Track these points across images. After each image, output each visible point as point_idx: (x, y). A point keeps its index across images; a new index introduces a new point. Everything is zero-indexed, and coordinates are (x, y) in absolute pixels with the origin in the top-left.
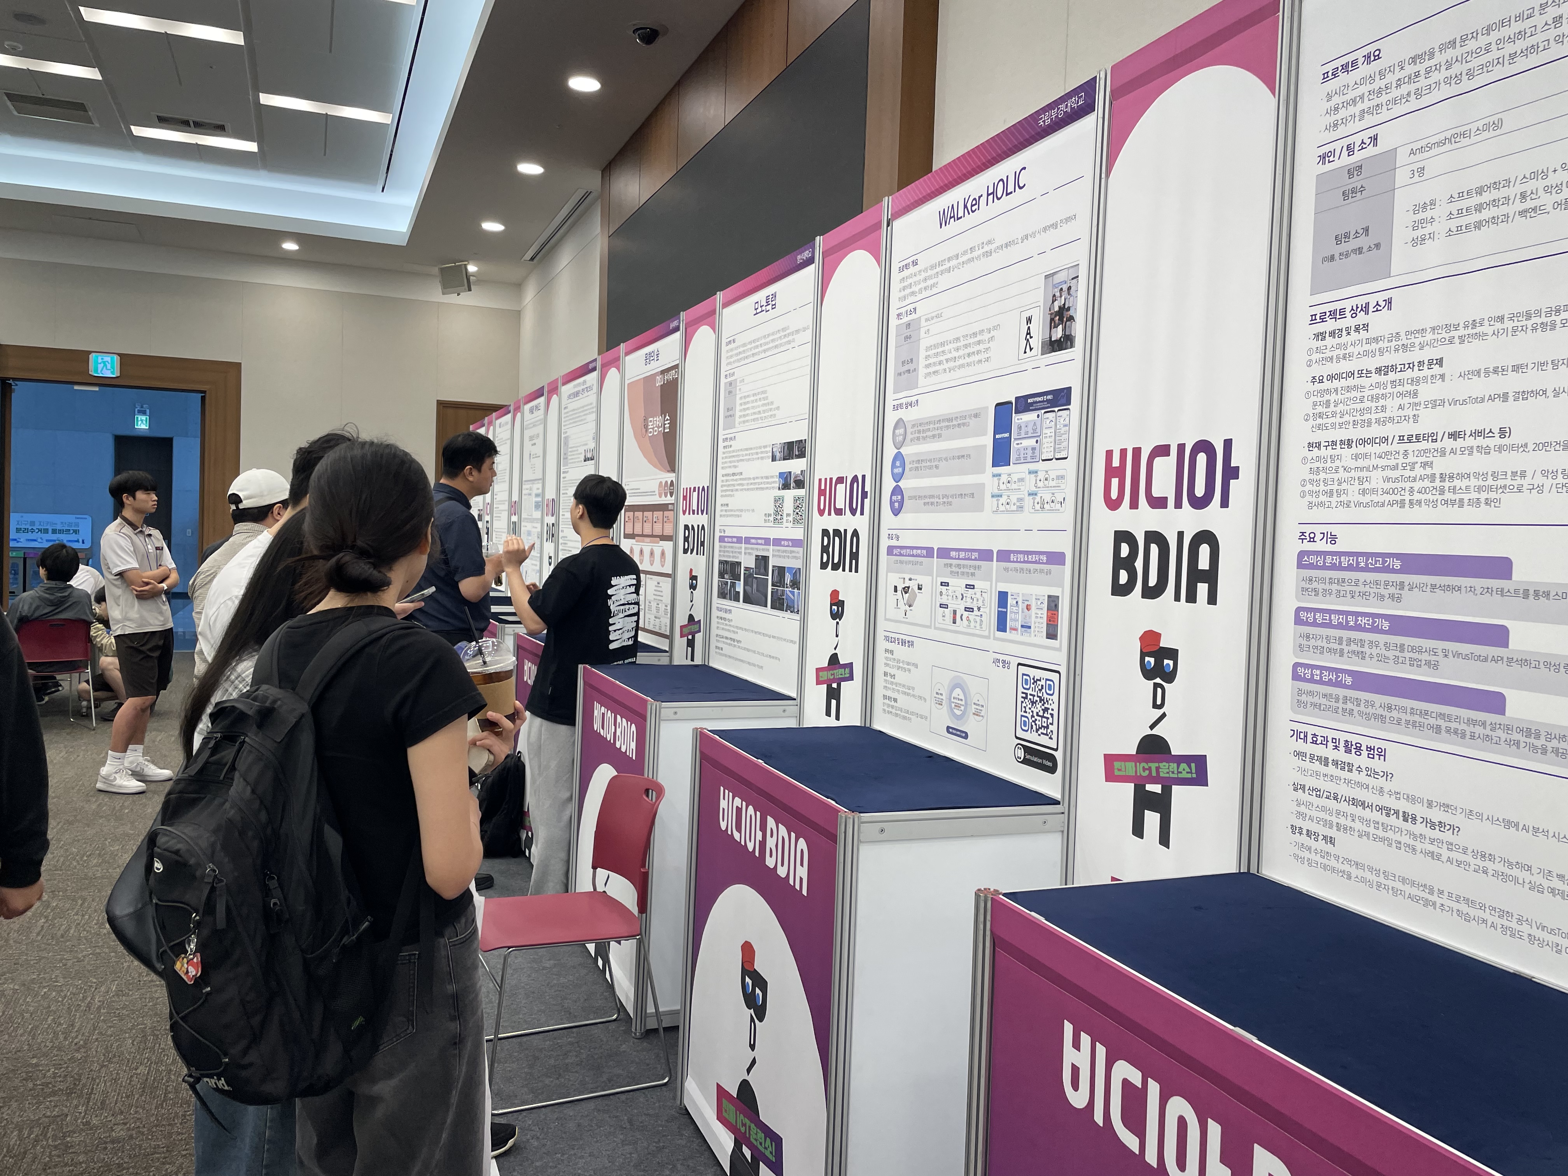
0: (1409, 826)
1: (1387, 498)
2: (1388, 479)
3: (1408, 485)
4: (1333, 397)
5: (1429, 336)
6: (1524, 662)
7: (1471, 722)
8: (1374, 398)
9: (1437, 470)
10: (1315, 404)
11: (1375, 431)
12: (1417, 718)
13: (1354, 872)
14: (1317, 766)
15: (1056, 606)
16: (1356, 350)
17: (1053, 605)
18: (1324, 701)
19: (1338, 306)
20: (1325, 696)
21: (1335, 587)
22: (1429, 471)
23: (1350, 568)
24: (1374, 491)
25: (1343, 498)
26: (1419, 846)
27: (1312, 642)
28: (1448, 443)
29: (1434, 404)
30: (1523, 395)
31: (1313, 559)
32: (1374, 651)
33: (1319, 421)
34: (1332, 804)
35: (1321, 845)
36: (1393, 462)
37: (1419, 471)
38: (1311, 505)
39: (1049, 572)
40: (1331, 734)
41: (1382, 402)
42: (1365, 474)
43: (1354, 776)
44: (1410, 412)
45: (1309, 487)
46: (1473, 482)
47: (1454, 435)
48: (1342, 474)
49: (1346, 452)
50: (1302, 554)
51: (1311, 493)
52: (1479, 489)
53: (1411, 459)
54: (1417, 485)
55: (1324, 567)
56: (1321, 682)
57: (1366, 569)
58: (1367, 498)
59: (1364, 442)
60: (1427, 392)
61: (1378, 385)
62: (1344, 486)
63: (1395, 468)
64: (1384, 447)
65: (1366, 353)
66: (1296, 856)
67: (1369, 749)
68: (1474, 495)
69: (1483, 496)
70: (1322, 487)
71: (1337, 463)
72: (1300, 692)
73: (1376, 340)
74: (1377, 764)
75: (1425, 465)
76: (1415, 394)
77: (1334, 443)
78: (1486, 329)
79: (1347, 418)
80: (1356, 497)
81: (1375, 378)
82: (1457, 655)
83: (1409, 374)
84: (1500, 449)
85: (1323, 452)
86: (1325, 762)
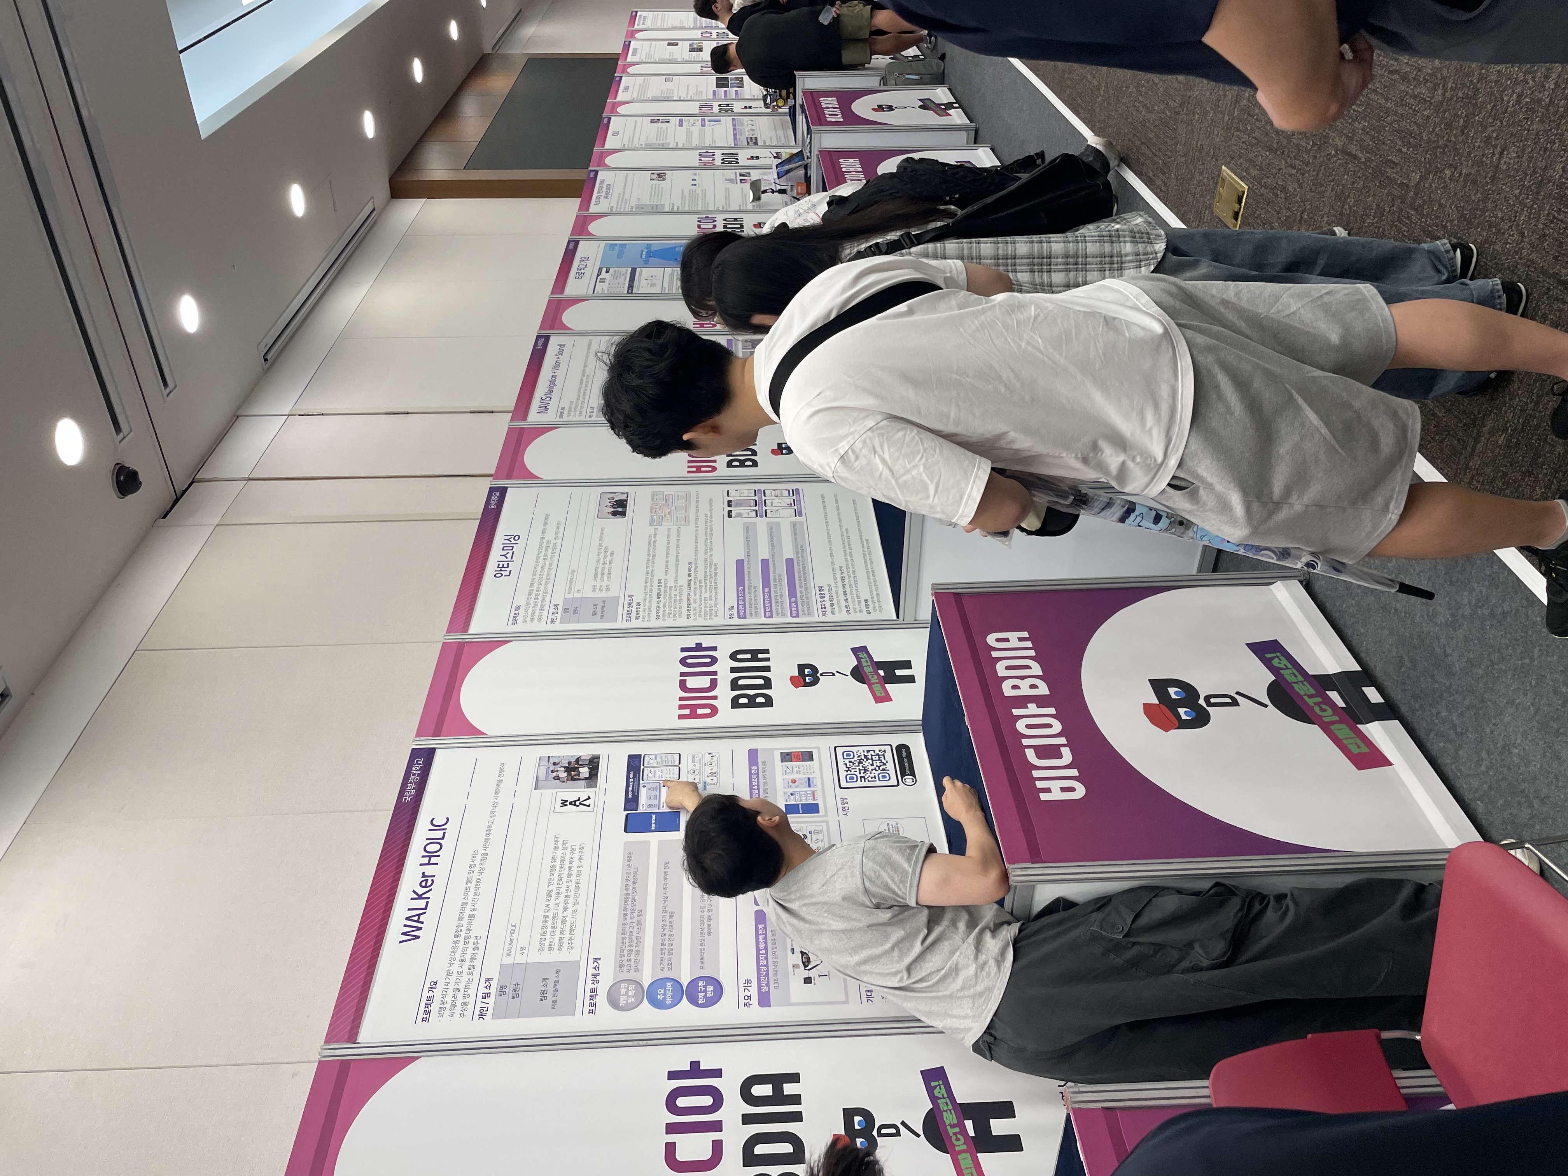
0: (846, 578)
1: (713, 591)
2: (706, 592)
3: (708, 587)
4: (667, 612)
5: (649, 584)
6: (773, 555)
7: (798, 565)
8: (670, 598)
9: (703, 579)
10: (669, 617)
11: (685, 597)
12: (802, 579)
13: (875, 592)
14: (836, 606)
15: (788, 754)
16: (647, 604)
17: (787, 757)
18: (805, 606)
19: (625, 612)
20: (803, 606)
21: (753, 606)
22: (703, 581)
23: (744, 600)
24: (710, 596)
25: (713, 605)
26: (852, 575)
27: (780, 611)
28: (692, 577)
29: (676, 581)
30: (677, 560)
31: (741, 613)
32: (779, 592)
33: (677, 615)
34: (850, 600)
35: (870, 603)
36: (699, 591)
37: (703, 584)
38: (716, 616)
39: (764, 763)
40: (819, 604)
41: (673, 596)
42: (703, 599)
43: (834, 594)
44: (678, 588)
45: (708, 617)
46: (708, 570)
47: (689, 575)
48: (703, 606)
49: (693, 605)
50: (739, 617)
51: (710, 616)
52: (711, 568)
53: (698, 586)
54: (708, 584)
55: (745, 610)
56: (797, 608)
57: (744, 596)
58: (714, 599)
59: (689, 600)
60: (671, 583)
61: (665, 597)
62: (708, 605)
63: (701, 591)
64: (692, 594)
65: (650, 602)
66: (881, 611)
67: (820, 591)
68: (713, 570)
69: (713, 567)
70: (708, 613)
71: (697, 608)
72: (804, 614)
73: (645, 599)
74: (826, 588)
75: (700, 582)
76: (671, 588)
77: (688, 610)
78: (650, 570)
79: (677, 606)
80: (713, 602)
81: (662, 599)
82: (774, 570)
83: (662, 589)
84: (696, 564)
85: (692, 612)
86: (832, 605)
